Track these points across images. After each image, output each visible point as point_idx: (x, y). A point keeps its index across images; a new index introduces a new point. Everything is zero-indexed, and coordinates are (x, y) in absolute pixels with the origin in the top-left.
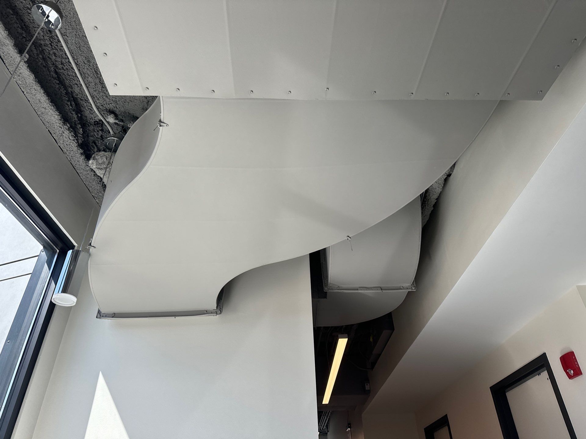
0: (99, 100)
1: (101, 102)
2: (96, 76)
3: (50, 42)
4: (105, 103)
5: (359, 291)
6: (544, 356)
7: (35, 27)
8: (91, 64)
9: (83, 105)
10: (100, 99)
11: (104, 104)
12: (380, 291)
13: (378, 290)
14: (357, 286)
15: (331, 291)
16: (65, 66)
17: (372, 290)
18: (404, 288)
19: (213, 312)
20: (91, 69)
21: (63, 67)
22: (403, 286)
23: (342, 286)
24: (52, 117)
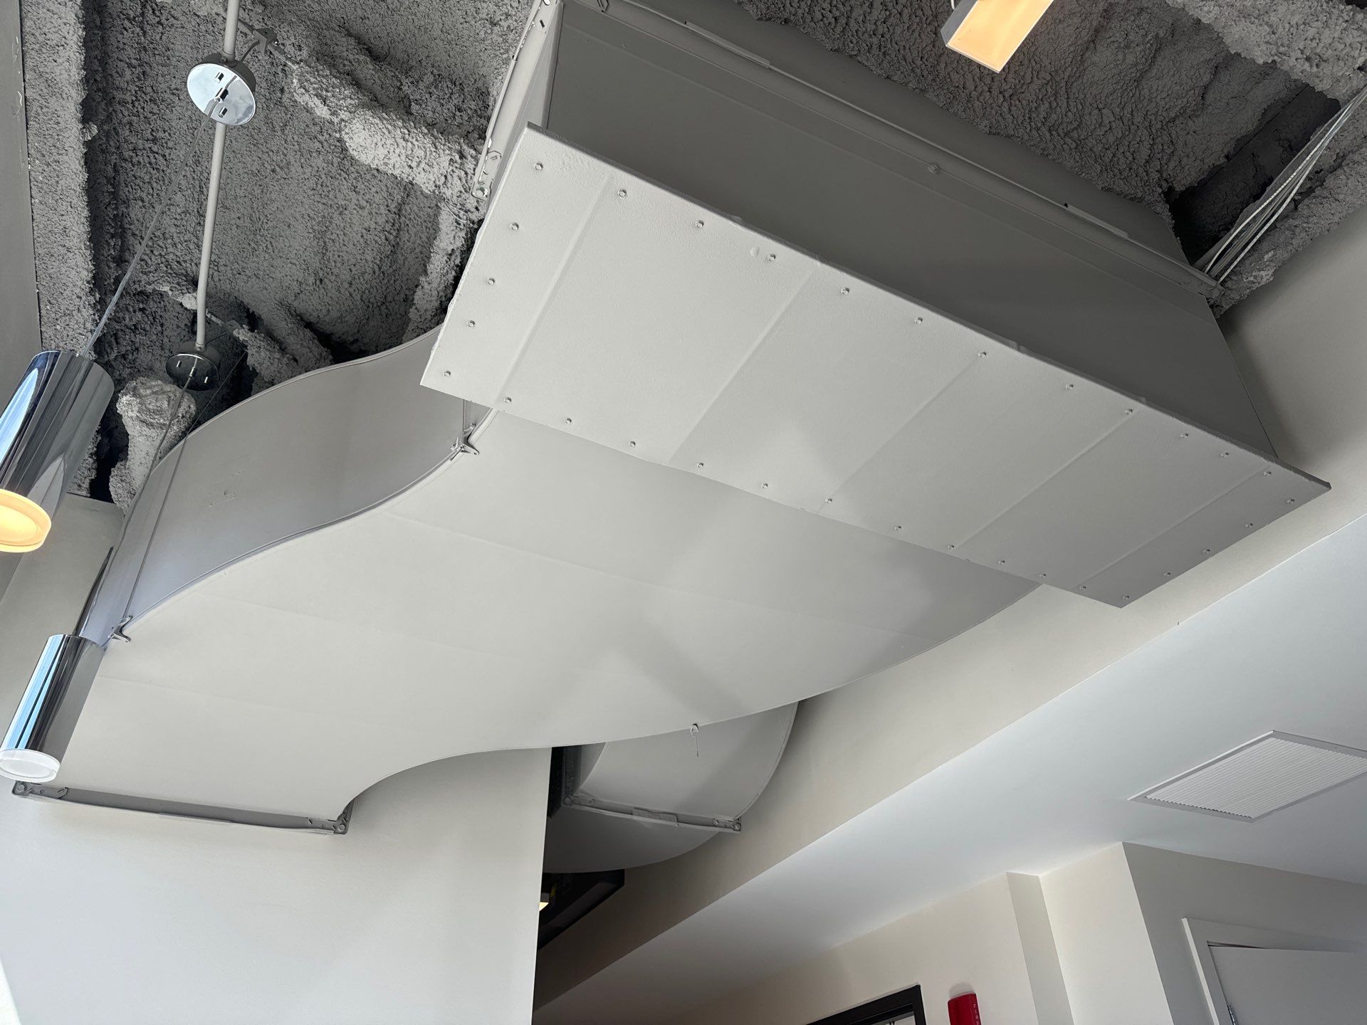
0: (176, 247)
1: (179, 254)
2: (196, 196)
3: (134, 99)
4: (187, 258)
5: (635, 818)
6: (916, 990)
7: (121, 61)
8: (199, 168)
9: (131, 248)
10: (179, 246)
11: (185, 261)
12: (675, 824)
13: (671, 821)
14: (631, 805)
15: (577, 807)
16: (137, 155)
17: (660, 819)
18: (721, 825)
19: (327, 826)
20: (193, 178)
21: (132, 157)
22: (719, 819)
23: (603, 800)
24: (74, 272)
